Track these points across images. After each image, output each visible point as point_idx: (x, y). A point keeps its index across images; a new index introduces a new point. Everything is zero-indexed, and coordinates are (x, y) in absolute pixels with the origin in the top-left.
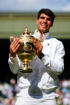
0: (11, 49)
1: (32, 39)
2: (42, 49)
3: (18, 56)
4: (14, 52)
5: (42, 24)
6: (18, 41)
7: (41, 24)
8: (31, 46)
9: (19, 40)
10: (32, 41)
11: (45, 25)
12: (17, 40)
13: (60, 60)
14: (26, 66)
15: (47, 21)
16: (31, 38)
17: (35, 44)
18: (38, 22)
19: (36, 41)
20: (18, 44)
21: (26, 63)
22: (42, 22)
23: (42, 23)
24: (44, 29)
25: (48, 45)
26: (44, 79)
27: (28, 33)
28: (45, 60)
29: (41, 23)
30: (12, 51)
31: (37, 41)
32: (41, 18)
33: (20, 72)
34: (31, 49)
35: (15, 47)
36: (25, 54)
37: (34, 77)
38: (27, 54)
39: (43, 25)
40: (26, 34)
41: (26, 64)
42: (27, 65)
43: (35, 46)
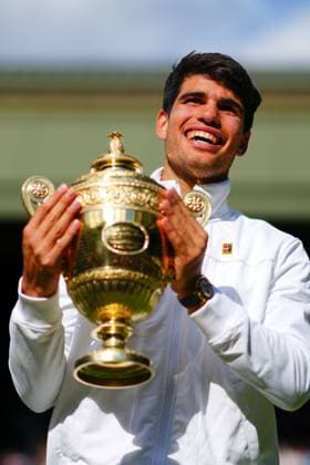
0: (31, 248)
1: (151, 191)
2: (203, 250)
3: (71, 289)
4: (46, 260)
5: (190, 130)
6: (69, 203)
7: (186, 133)
8: (141, 232)
9: (74, 197)
10: (149, 202)
11: (207, 136)
12: (67, 196)
13: (295, 326)
14: (113, 341)
15: (218, 114)
16: (140, 189)
17: (165, 219)
18: (165, 128)
19: (172, 204)
20: (71, 220)
21: (113, 326)
22: (194, 120)
23: (194, 122)
24: (206, 158)
25: (224, 251)
26: (207, 437)
27: (126, 164)
28: (218, 318)
29: (186, 127)
30: (33, 260)
31: (176, 207)
32: (185, 103)
33: (79, 374)
34: (146, 246)
35: (53, 233)
36: (107, 272)
37: (149, 425)
38: (119, 271)
39: (197, 138)
40: (114, 168)
41: (113, 331)
42: (120, 335)
43: (165, 235)
